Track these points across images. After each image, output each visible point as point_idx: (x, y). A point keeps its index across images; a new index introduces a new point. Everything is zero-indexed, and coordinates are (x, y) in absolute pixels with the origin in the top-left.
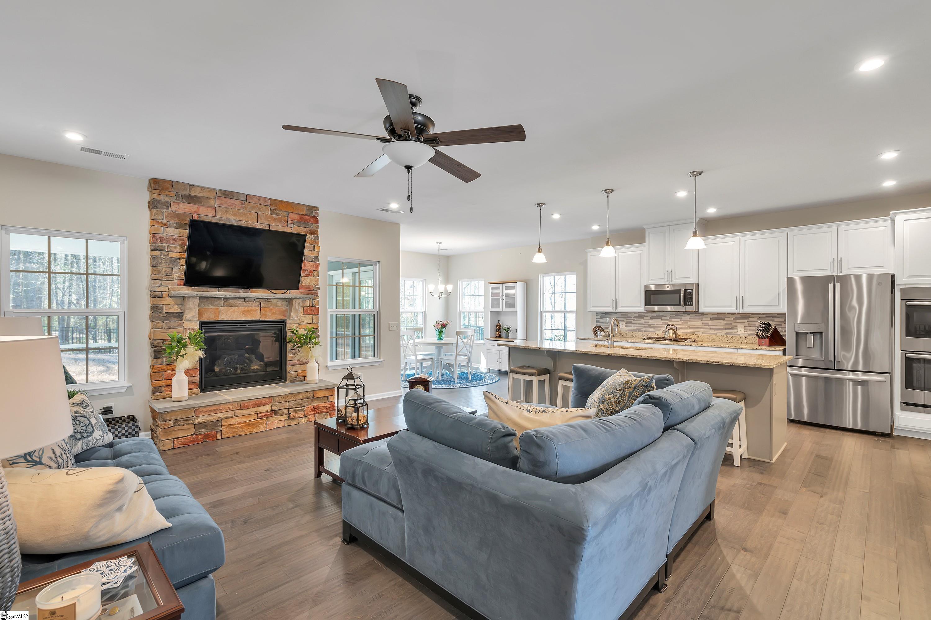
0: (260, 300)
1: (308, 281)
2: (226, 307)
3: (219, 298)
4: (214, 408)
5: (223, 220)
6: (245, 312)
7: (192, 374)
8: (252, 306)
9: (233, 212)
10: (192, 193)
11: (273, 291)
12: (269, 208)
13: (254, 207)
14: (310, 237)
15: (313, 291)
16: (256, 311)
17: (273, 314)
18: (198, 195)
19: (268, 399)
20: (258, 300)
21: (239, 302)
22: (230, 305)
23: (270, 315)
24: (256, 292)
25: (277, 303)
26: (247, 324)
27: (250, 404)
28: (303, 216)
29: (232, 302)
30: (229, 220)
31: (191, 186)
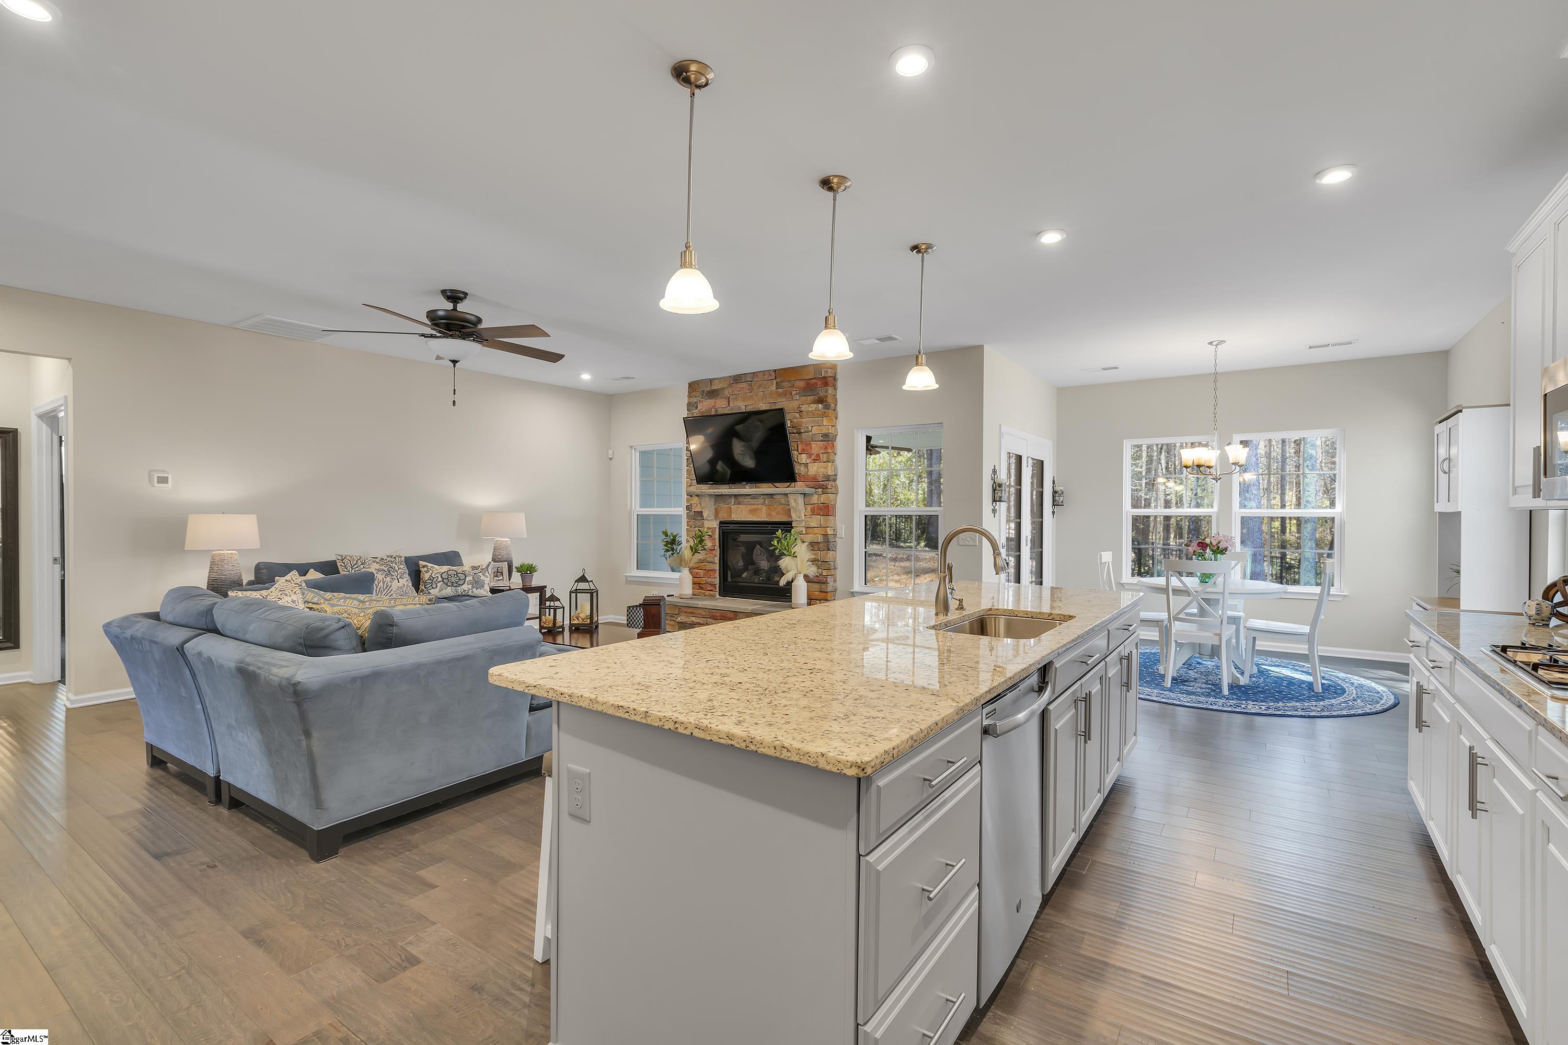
0: (765, 496)
1: (815, 468)
2: (736, 506)
3: (730, 496)
4: (691, 610)
5: (734, 409)
6: (752, 511)
7: (711, 576)
8: (757, 505)
9: (741, 397)
10: (715, 387)
11: (777, 485)
12: (775, 382)
13: (760, 386)
14: (816, 407)
15: (824, 484)
16: (760, 510)
17: (778, 513)
18: (716, 388)
19: (733, 613)
20: (762, 497)
21: (747, 500)
22: (739, 503)
23: (775, 514)
24: (762, 486)
25: (781, 499)
26: (770, 526)
27: (718, 615)
28: (809, 381)
29: (741, 499)
30: (739, 407)
31: (711, 380)
